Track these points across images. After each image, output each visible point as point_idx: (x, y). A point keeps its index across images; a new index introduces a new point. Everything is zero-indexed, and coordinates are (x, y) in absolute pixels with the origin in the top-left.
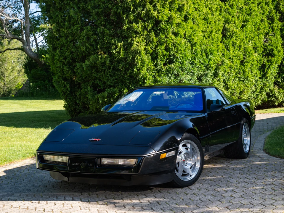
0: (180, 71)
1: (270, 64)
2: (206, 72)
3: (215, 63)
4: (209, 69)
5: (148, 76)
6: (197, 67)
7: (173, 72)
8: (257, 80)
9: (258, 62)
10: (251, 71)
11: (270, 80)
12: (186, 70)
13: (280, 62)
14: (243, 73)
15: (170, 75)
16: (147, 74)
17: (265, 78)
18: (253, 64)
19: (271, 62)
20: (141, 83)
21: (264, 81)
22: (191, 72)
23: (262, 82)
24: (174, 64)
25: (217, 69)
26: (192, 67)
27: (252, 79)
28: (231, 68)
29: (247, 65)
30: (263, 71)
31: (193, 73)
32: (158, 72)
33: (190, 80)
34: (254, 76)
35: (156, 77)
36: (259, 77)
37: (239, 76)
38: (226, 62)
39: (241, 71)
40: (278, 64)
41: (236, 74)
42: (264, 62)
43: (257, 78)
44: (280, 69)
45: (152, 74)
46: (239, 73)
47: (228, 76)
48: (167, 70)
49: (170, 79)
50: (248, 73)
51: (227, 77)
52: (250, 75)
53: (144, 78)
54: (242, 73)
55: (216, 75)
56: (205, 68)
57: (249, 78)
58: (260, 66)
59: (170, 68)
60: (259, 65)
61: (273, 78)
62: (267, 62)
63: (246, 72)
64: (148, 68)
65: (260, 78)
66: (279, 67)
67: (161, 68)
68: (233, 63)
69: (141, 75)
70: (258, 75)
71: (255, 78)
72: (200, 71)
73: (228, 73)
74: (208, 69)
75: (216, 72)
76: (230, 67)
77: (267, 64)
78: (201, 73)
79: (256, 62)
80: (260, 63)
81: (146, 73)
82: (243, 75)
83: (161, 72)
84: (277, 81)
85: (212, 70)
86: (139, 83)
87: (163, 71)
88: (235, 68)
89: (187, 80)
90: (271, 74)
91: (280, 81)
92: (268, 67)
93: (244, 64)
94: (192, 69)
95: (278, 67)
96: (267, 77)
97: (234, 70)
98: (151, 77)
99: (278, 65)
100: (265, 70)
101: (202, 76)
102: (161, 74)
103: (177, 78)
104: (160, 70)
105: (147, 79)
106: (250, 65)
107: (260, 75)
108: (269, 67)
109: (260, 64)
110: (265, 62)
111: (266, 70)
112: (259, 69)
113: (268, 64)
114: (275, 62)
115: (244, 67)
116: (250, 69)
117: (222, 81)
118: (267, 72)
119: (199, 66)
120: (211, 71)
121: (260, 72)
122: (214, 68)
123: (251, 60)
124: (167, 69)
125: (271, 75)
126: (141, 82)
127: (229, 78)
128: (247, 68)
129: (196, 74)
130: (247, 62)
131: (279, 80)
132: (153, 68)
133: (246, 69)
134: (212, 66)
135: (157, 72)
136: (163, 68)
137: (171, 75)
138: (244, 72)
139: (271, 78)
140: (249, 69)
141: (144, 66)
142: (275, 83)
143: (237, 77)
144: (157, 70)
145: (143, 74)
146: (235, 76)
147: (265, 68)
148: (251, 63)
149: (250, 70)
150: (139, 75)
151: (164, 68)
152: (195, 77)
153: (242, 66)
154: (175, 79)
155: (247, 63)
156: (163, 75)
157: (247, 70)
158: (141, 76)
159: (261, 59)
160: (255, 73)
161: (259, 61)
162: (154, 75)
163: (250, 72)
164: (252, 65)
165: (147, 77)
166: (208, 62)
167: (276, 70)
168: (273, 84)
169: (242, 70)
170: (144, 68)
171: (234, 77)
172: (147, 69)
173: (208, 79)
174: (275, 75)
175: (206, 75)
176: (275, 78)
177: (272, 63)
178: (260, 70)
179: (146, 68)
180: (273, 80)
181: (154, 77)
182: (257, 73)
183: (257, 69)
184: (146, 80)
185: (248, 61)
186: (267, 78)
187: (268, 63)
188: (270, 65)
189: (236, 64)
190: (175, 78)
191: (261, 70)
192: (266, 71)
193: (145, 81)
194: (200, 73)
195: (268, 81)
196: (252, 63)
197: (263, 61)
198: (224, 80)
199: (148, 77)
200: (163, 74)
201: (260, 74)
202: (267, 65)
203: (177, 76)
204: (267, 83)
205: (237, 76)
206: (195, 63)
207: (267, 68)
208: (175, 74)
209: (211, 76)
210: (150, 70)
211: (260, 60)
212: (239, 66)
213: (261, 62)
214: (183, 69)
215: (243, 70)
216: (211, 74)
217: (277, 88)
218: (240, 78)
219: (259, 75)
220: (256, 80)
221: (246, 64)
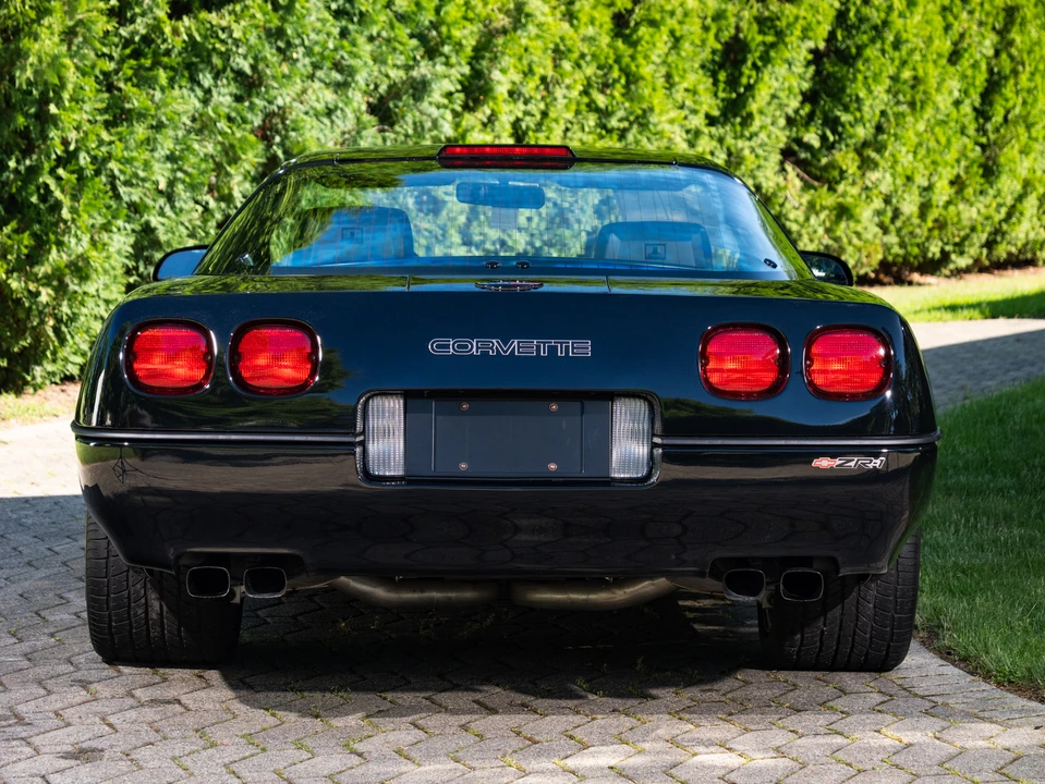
0: (269, 53)
1: (770, 39)
2: (424, 69)
3: (471, 15)
4: (442, 54)
5: (72, 76)
6: (371, 39)
7: (226, 56)
8: (697, 133)
9: (706, 29)
10: (668, 77)
11: (763, 135)
12: (309, 52)
13: (824, 30)
14: (627, 86)
15: (207, 79)
16: (67, 61)
17: (738, 120)
18: (678, 34)
19: (774, 27)
20: (21, 120)
21: (729, 140)
22: (337, 66)
23: (721, 140)
24: (238, 8)
25: (483, 58)
26: (344, 33)
27: (672, 122)
28: (559, 54)
29: (647, 37)
30: (733, 83)
31: (349, 72)
32: (136, 54)
33: (329, 112)
34: (682, 107)
35: (122, 85)
36: (708, 116)
37: (601, 100)
38: (538, 13)
39: (616, 73)
40: (811, 44)
41: (585, 92)
42: (738, 29)
43: (697, 121)
44: (818, 73)
45: (93, 67)
46: (605, 87)
47: (543, 98)
48: (192, 46)
49: (205, 102)
50: (654, 90)
51: (536, 108)
52: (658, 99)
53: (49, 93)
54: (618, 86)
55: (475, 91)
56: (414, 42)
57: (653, 119)
58: (714, 52)
59: (212, 32)
60: (712, 43)
61: (782, 122)
62: (755, 27)
63: (643, 78)
64: (71, 23)
65: (711, 121)
66: (817, 57)
67: (156, 28)
68: (572, 25)
69: (23, 69)
70: (701, 104)
71: (686, 118)
72: (384, 62)
73: (543, 79)
74: (432, 53)
75: (477, 74)
76: (557, 45)
77: (755, 38)
78: (393, 73)
79: (694, 27)
80: (719, 30)
81: (55, 58)
82: (623, 95)
83: (156, 54)
84: (799, 141)
85: (453, 60)
86: (12, 119)
87: (168, 53)
88: (583, 56)
89: (306, 113)
90: (774, 96)
91: (816, 143)
92: (757, 54)
93: (630, 35)
94: (343, 47)
95: (809, 63)
96: (750, 116)
97: (579, 66)
98: (90, 85)
99: (811, 51)
100: (741, 74)
101: (395, 92)
102: (150, 69)
103: (250, 96)
104: (146, 40)
105: (66, 96)
106: (666, 43)
107: (713, 102)
108: (766, 59)
109: (717, 37)
110: (744, 25)
111: (749, 77)
112: (711, 69)
113: (759, 38)
114: (798, 32)
115: (630, 51)
116: (664, 62)
117: (508, 127)
118: (750, 87)
119: (384, 34)
120: (447, 64)
121: (716, 83)
122: (470, 43)
123: (672, 14)
124: (190, 36)
125: (769, 104)
126: (26, 115)
127: (545, 114)
128: (646, 57)
129: (361, 78)
130: (653, 24)
131: (812, 138)
132: (102, 24)
133: (641, 60)
134: (456, 33)
135: (129, 57)
136: (167, 30)
137: (217, 76)
138: (631, 79)
139: (769, 121)
140: (658, 61)
141: (48, 12)
142: (787, 154)
143: (592, 107)
144: (127, 42)
145: (40, 61)
146: (578, 104)
147: (744, 61)
148: (672, 32)
149: (663, 70)
150: (13, 64)
151: (175, 32)
152: (359, 99)
153: (620, 44)
154: (239, 106)
155: (651, 30)
156: (163, 76)
157: (646, 70)
158: (24, 76)
159: (725, 11)
160: (687, 90)
161: (713, 19)
162: (106, 74)
163: (661, 82)
164: (677, 41)
165: (63, 86)
166: (438, 10)
167: (801, 77)
168: (776, 157)
169: (621, 70)
170: (46, 21)
171: (574, 107)
172: (69, 35)
173: (435, 112)
174: (794, 103)
175: (419, 89)
176: (790, 122)
177: (780, 34)
178: (714, 75)
179: (57, 28)
180: (781, 137)
181: (107, 83)
182: (701, 88)
183: (696, 65)
184: (59, 103)
185: (658, 16)
186: (748, 119)
187: (761, 32)
188: (773, 45)
189: (590, 31)
190: (238, 99)
191: (722, 76)
192: (744, 80)
193: (53, 109)
194: (387, 76)
195: (750, 139)
196: (677, 27)
197: (732, 20)
198: (518, 120)
199: (70, 87)
200: (165, 68)
201: (716, 95)
202: (753, 46)
203: (249, 85)
204: (747, 152)
205: (588, 105)
206: (361, 14)
207: (754, 65)
208: (239, 73)
209: (449, 95)
210: (86, 40)
211: (719, 16)
212: (605, 40)
213: (724, 22)
214: (289, 44)
215: (628, 66)
216: (448, 86)
217: (798, 183)
218: (604, 114)
219: (709, 104)
220: (688, 132)
221: (643, 31)
